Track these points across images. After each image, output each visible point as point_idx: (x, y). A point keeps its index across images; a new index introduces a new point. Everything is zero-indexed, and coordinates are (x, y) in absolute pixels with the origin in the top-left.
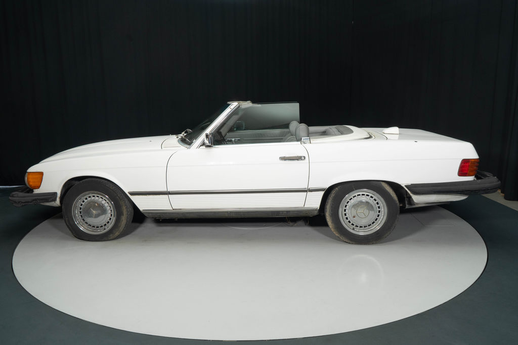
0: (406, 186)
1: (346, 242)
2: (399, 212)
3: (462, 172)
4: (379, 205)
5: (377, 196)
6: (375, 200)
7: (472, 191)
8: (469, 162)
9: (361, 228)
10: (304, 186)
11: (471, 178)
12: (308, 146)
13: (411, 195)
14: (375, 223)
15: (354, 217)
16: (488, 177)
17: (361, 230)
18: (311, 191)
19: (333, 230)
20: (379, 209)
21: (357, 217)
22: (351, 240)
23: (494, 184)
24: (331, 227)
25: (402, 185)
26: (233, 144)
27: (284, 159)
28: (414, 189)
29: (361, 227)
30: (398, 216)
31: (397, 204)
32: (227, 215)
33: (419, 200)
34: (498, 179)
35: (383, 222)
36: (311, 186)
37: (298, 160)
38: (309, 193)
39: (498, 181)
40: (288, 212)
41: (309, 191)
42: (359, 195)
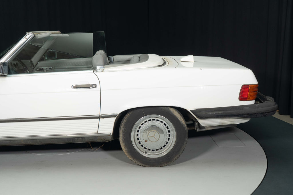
0: (191, 111)
1: (139, 165)
2: (187, 135)
3: (242, 97)
4: (168, 130)
5: (166, 121)
6: (165, 124)
7: (251, 114)
8: (249, 87)
9: (153, 152)
10: (96, 113)
11: (252, 102)
12: (99, 74)
13: (197, 119)
14: (165, 147)
15: (146, 141)
16: (269, 100)
17: (153, 153)
18: (104, 118)
19: (126, 154)
20: (169, 133)
21: (148, 141)
22: (143, 163)
23: (271, 107)
24: (124, 151)
25: (188, 110)
26: (44, 72)
27: (77, 87)
28: (199, 113)
29: (153, 150)
30: (186, 139)
31: (184, 128)
32: (23, 143)
33: (206, 123)
34: (275, 103)
35: (173, 145)
36: (104, 113)
37: (89, 88)
38: (101, 119)
39: (276, 105)
40: (83, 138)
41: (101, 118)
42: (150, 120)
